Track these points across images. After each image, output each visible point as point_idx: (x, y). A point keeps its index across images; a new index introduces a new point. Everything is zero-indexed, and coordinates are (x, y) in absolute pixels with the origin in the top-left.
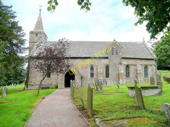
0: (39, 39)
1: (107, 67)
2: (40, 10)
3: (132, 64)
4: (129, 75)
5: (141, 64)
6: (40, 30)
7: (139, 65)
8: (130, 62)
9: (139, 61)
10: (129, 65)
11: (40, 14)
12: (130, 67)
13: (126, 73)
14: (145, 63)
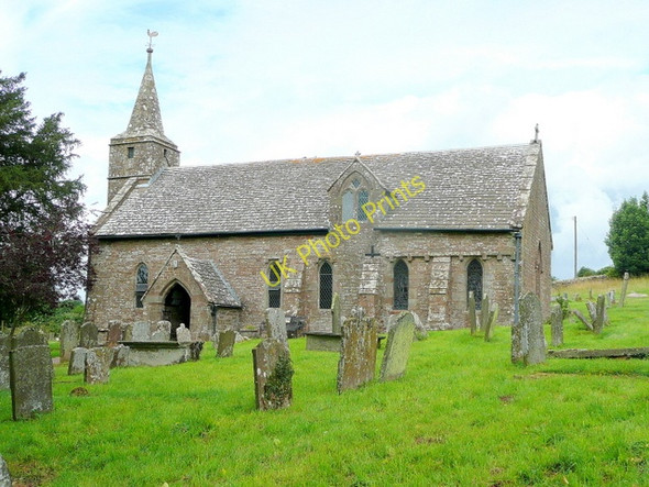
0: (137, 167)
1: (326, 268)
2: (150, 51)
3: (417, 253)
4: (406, 298)
5: (451, 253)
6: (145, 128)
7: (444, 259)
8: (411, 247)
9: (446, 241)
10: (405, 260)
11: (149, 65)
12: (409, 265)
13: (397, 289)
14: (470, 247)
